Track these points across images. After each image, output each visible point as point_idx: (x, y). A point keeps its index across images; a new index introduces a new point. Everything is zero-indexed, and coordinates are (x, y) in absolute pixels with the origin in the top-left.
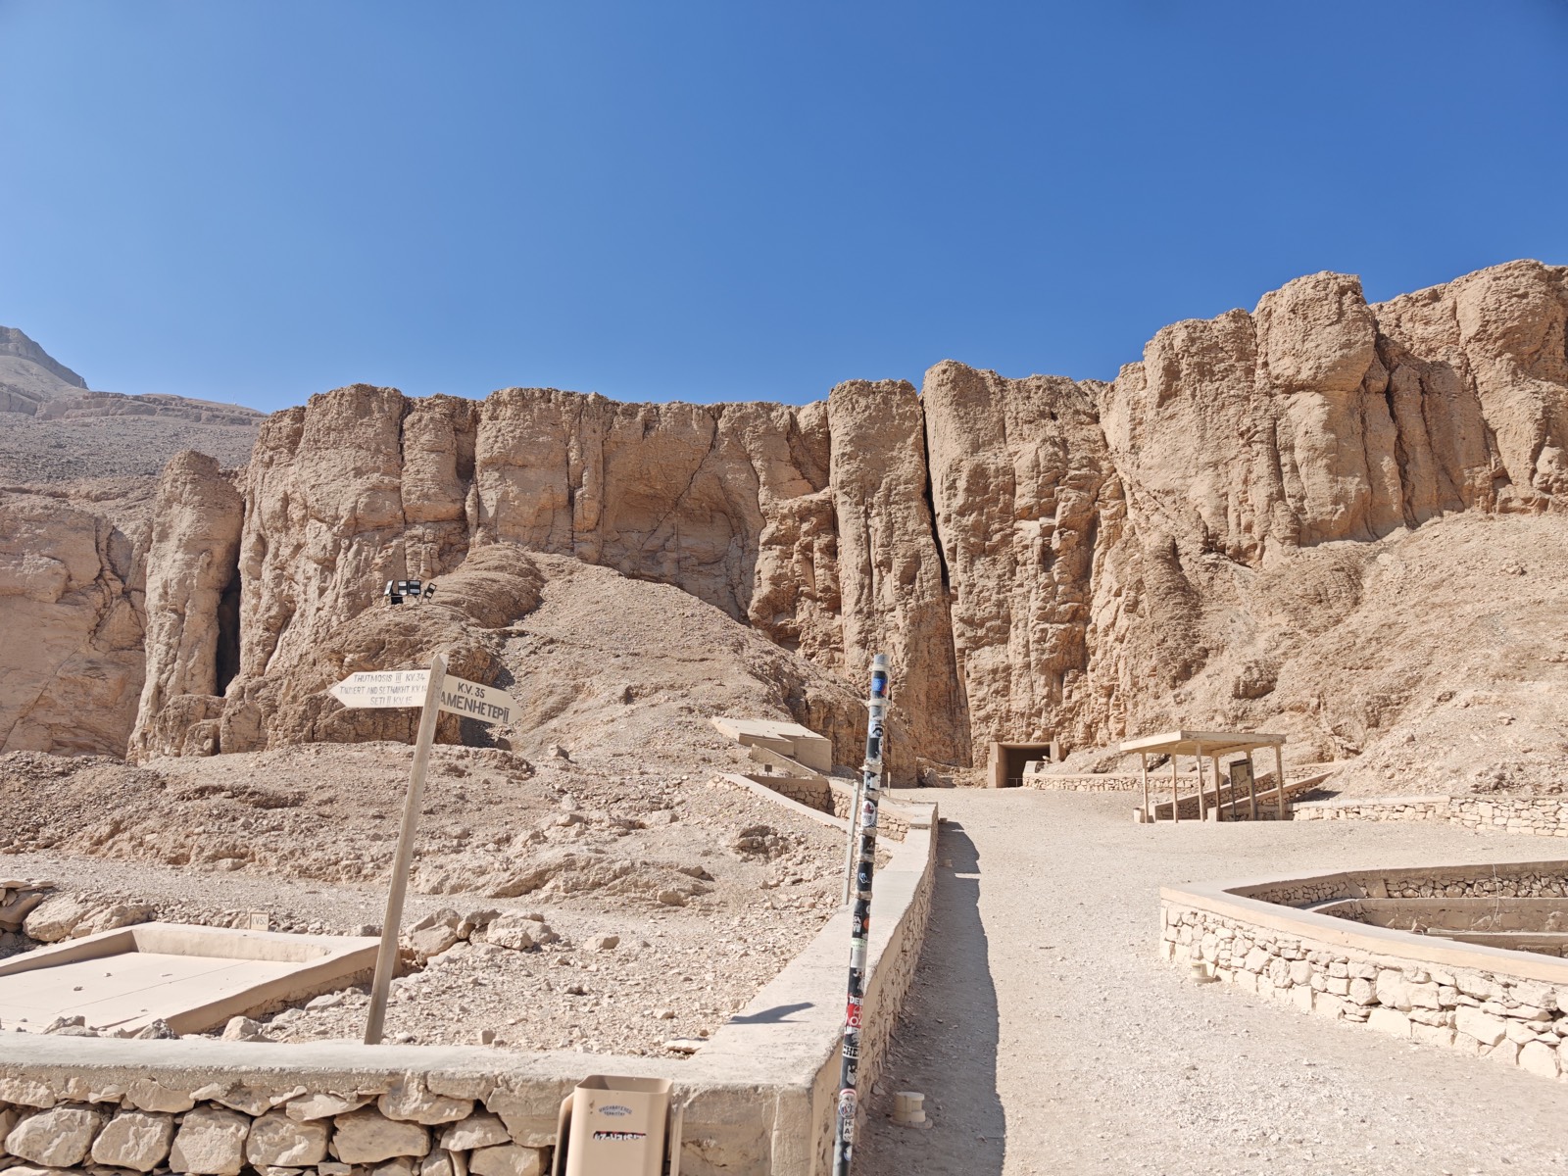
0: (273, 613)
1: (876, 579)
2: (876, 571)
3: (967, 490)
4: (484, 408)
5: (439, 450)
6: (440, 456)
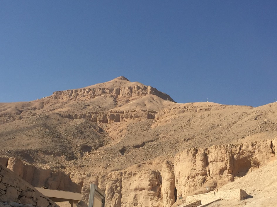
4: (210, 150)
5: (202, 160)
6: (202, 161)
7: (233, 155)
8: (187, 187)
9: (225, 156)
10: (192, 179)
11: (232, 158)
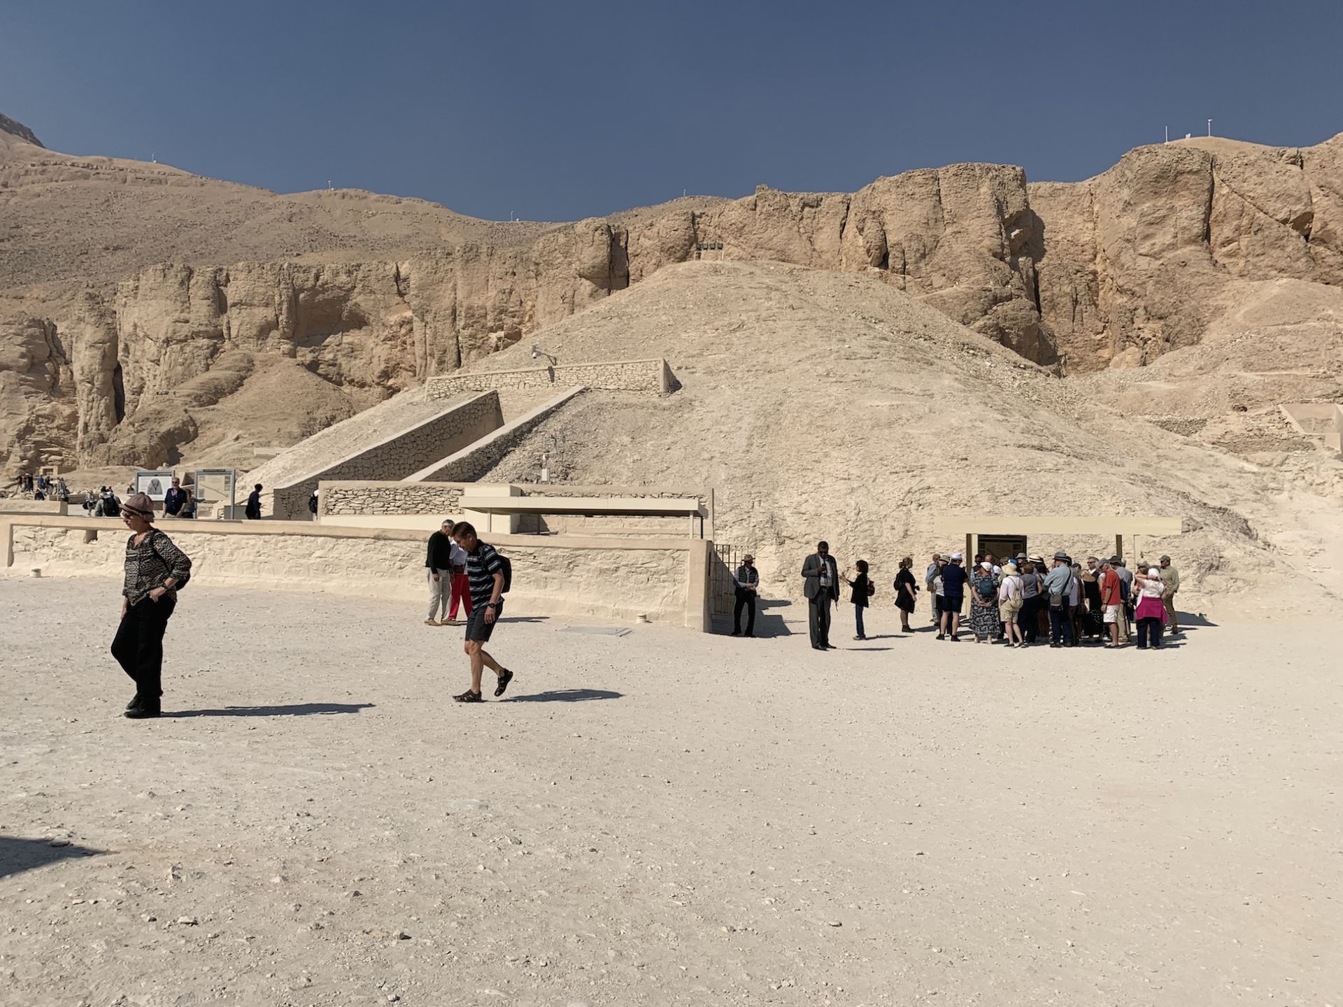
0: (135, 386)
1: (428, 362)
2: (429, 358)
3: (466, 317)
4: (232, 273)
5: (208, 298)
6: (209, 302)
7: (296, 292)
8: (163, 367)
9: (276, 291)
10: (179, 346)
11: (293, 298)
